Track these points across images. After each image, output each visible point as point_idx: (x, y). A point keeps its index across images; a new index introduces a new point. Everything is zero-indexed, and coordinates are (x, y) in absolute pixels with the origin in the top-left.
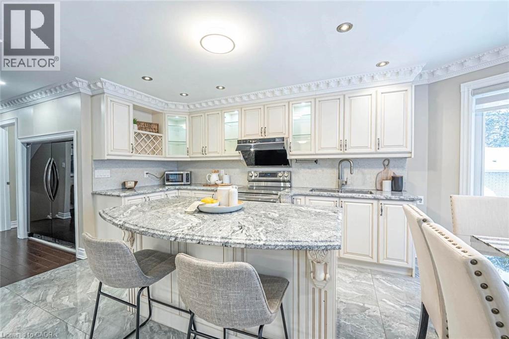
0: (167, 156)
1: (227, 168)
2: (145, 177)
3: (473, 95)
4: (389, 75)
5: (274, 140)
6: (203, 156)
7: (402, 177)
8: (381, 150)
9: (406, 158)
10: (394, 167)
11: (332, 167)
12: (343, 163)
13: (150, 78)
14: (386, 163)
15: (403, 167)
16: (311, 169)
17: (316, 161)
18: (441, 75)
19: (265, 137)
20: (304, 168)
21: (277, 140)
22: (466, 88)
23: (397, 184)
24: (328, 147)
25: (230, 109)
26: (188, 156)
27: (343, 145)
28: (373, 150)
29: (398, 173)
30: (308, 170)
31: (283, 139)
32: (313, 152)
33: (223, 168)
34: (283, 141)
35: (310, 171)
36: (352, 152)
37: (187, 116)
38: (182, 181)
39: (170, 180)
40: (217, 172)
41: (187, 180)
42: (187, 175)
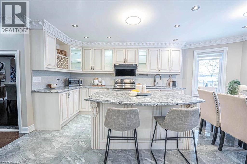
0: (71, 70)
1: (103, 77)
2: (57, 81)
3: (197, 55)
4: (175, 44)
5: (132, 65)
6: (92, 70)
7: (176, 81)
8: (172, 71)
9: (176, 74)
10: (173, 78)
11: (152, 77)
12: (156, 76)
13: (77, 25)
14: (170, 76)
15: (175, 78)
16: (143, 78)
17: (147, 75)
18: (188, 47)
19: (126, 63)
20: (140, 77)
21: (134, 65)
22: (195, 52)
23: (174, 83)
24: (153, 69)
25: (108, 48)
26: (82, 70)
27: (159, 69)
28: (169, 71)
29: (174, 80)
30: (142, 78)
31: (136, 65)
32: (147, 71)
33: (100, 77)
34: (137, 66)
35: (143, 79)
36: (162, 72)
37: (82, 49)
38: (78, 83)
39: (71, 83)
40: (97, 79)
41: (81, 83)
42: (81, 80)
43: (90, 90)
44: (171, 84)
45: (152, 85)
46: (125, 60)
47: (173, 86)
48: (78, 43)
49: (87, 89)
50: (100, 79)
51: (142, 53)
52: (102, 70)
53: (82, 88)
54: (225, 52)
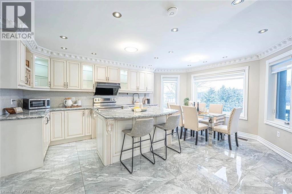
0: (34, 87)
1: (77, 96)
2: (11, 104)
3: (163, 78)
6: (64, 88)
7: (150, 99)
8: (147, 91)
9: (149, 93)
10: (147, 96)
11: (130, 96)
12: (134, 95)
14: (145, 95)
15: (148, 96)
17: (127, 94)
18: (157, 71)
19: (108, 82)
20: (120, 96)
21: (117, 84)
22: (162, 76)
24: (132, 89)
25: (87, 63)
26: (50, 88)
27: (138, 88)
28: (145, 91)
29: (148, 98)
30: (122, 97)
31: (119, 84)
32: (128, 90)
33: (74, 96)
35: (123, 97)
36: (140, 91)
37: (49, 59)
38: (44, 106)
39: (33, 106)
40: (70, 99)
41: (48, 105)
42: (48, 101)
43: (67, 112)
44: (146, 101)
45: (131, 103)
46: (107, 79)
47: (148, 103)
48: (46, 52)
49: (63, 112)
50: (74, 99)
51: (123, 73)
52: (80, 88)
53: (54, 111)
54: (178, 78)
